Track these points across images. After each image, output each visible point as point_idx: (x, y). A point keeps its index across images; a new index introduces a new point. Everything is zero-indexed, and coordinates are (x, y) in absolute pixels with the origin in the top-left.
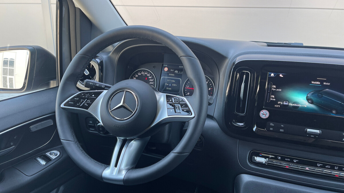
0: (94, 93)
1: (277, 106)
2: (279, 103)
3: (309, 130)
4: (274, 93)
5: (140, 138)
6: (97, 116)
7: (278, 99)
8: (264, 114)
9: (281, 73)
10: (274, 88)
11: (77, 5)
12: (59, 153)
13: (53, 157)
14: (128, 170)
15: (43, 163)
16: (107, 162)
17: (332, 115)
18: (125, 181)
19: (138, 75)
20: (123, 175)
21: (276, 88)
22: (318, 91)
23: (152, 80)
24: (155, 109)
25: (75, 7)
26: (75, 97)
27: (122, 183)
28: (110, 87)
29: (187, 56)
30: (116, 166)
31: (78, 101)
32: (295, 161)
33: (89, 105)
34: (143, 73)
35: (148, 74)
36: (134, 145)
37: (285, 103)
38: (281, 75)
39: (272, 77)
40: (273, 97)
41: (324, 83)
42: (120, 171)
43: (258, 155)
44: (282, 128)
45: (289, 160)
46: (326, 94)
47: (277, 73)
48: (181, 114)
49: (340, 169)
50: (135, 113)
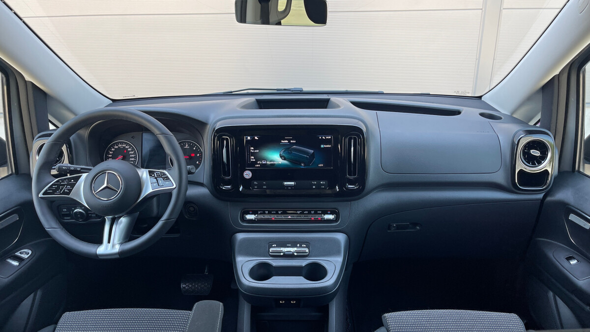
0: (73, 178)
1: (257, 166)
2: (258, 162)
3: (285, 183)
4: (253, 154)
5: (129, 214)
6: (81, 199)
7: (257, 159)
8: (248, 174)
9: (256, 135)
10: (252, 150)
11: (28, 78)
12: (30, 252)
13: (25, 256)
14: (121, 244)
15: (16, 263)
16: (99, 242)
17: (302, 167)
18: (121, 253)
19: (115, 149)
20: (117, 249)
21: (254, 150)
22: (288, 149)
23: (132, 153)
24: (139, 184)
25: (26, 82)
26: (53, 185)
27: (118, 256)
28: (90, 169)
29: (163, 134)
30: (109, 242)
31: (57, 189)
32: (280, 213)
33: (70, 191)
34: (120, 145)
35: (126, 146)
36: (124, 221)
37: (263, 163)
38: (256, 138)
39: (249, 140)
40: (253, 157)
41: (292, 141)
42: (113, 246)
43: (248, 213)
44: (265, 185)
45: (275, 212)
46: (296, 150)
47: (252, 136)
48: (165, 186)
49: (316, 213)
50: (120, 191)
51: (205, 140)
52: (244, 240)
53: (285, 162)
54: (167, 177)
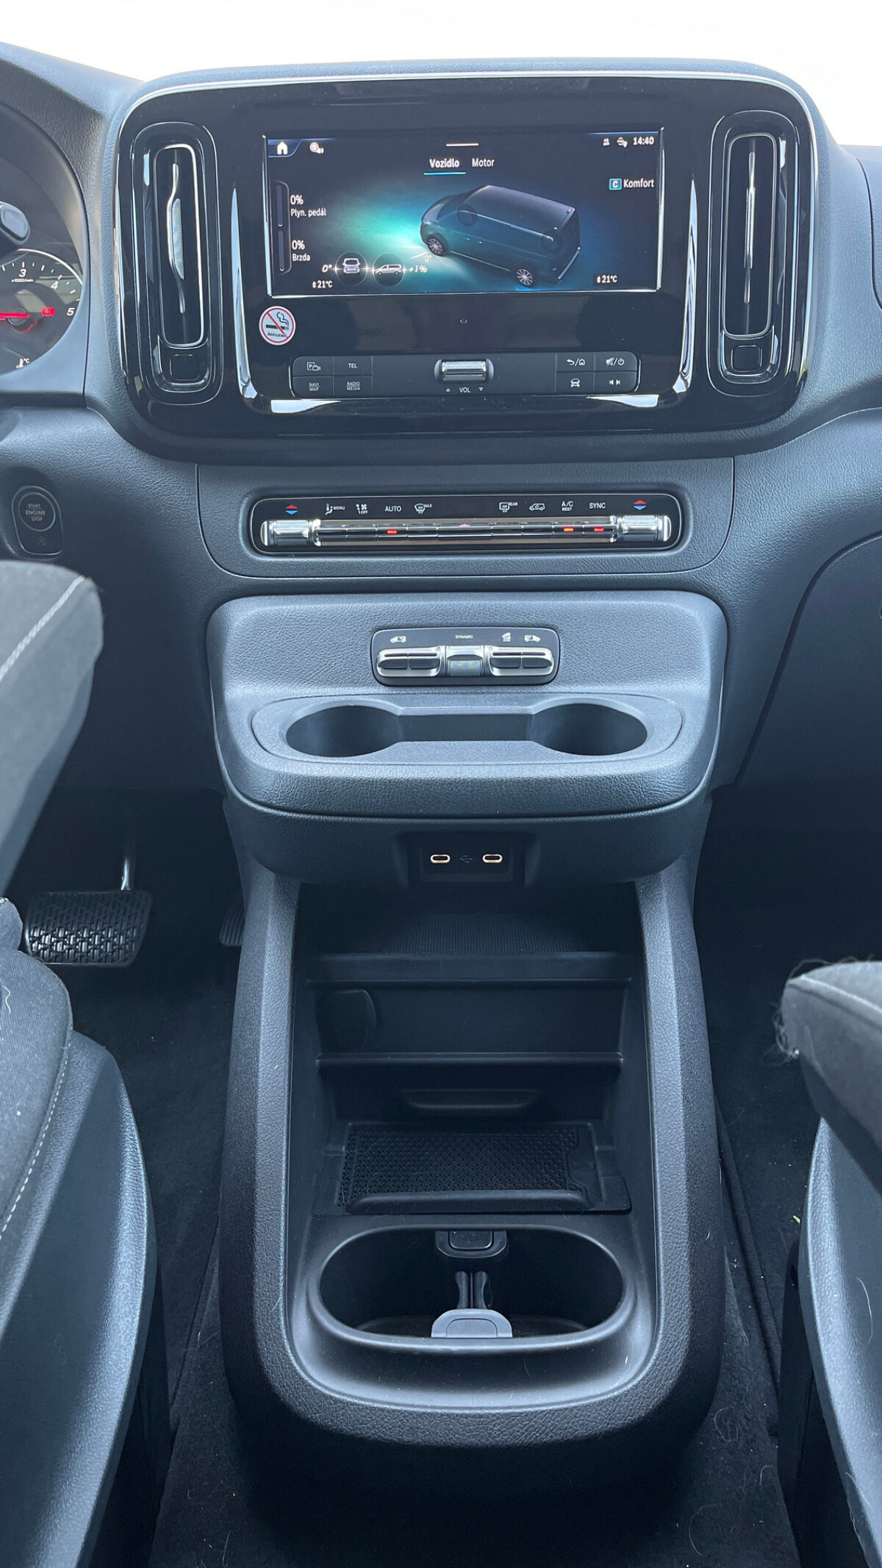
1: (321, 284)
2: (326, 268)
3: (447, 367)
4: (299, 228)
7: (321, 252)
8: (277, 325)
9: (315, 134)
10: (298, 207)
17: (519, 289)
21: (305, 207)
22: (458, 198)
32: (420, 510)
37: (348, 269)
38: (315, 148)
39: (283, 159)
40: (300, 244)
41: (475, 163)
43: (281, 512)
44: (353, 376)
45: (398, 508)
46: (492, 204)
47: (297, 136)
49: (580, 511)
52: (260, 623)
53: (448, 266)
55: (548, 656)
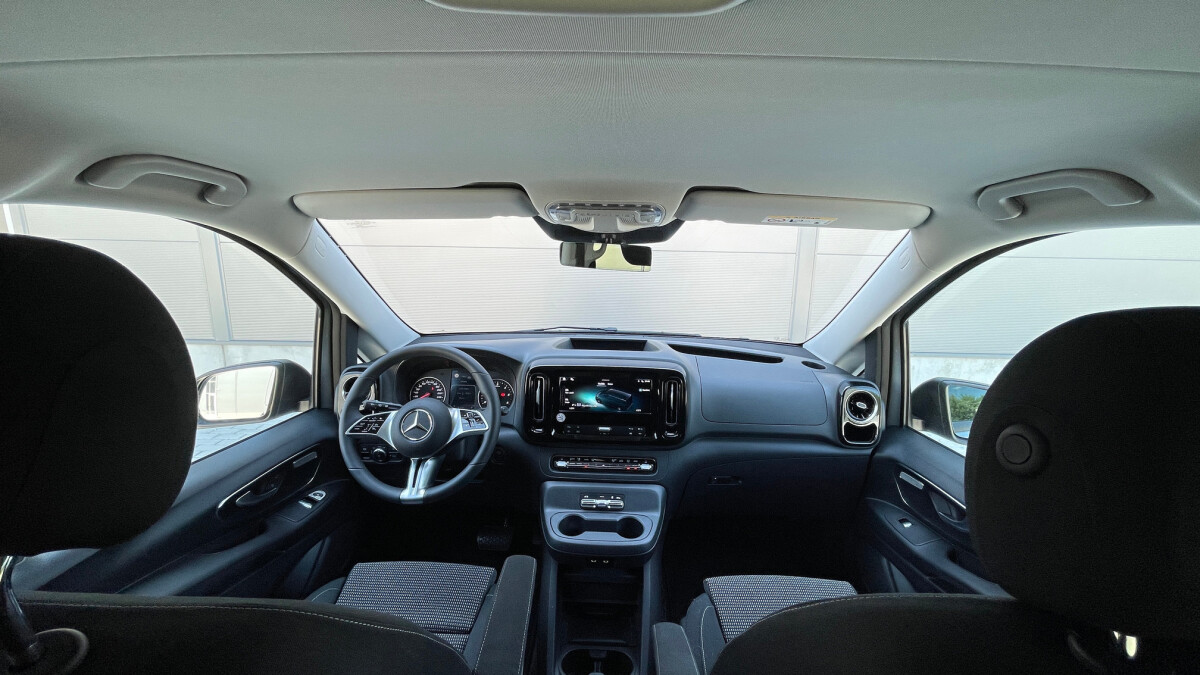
0: (381, 416)
1: (572, 408)
2: (573, 405)
3: (600, 428)
4: (568, 396)
5: (436, 456)
6: (388, 439)
7: (572, 401)
8: (561, 417)
9: (572, 376)
10: (567, 392)
11: (343, 311)
12: (324, 494)
13: (319, 498)
14: (426, 489)
15: (308, 506)
16: (403, 485)
17: (618, 412)
18: (426, 499)
19: (422, 386)
20: (422, 494)
21: (569, 392)
22: (604, 391)
23: (440, 390)
24: (449, 425)
25: (340, 315)
26: (359, 424)
27: (421, 502)
28: (399, 408)
29: (479, 372)
30: (414, 486)
31: (365, 426)
32: (593, 460)
33: (378, 429)
34: (428, 382)
35: (434, 382)
36: (430, 463)
37: (578, 405)
38: (572, 379)
40: (567, 400)
41: (608, 384)
42: (418, 490)
43: (558, 459)
44: (578, 429)
45: (588, 460)
46: (611, 393)
47: (568, 377)
48: (476, 428)
49: (632, 462)
50: (429, 432)
51: (518, 380)
52: (554, 489)
53: (601, 405)
54: (480, 419)
55: (622, 504)
